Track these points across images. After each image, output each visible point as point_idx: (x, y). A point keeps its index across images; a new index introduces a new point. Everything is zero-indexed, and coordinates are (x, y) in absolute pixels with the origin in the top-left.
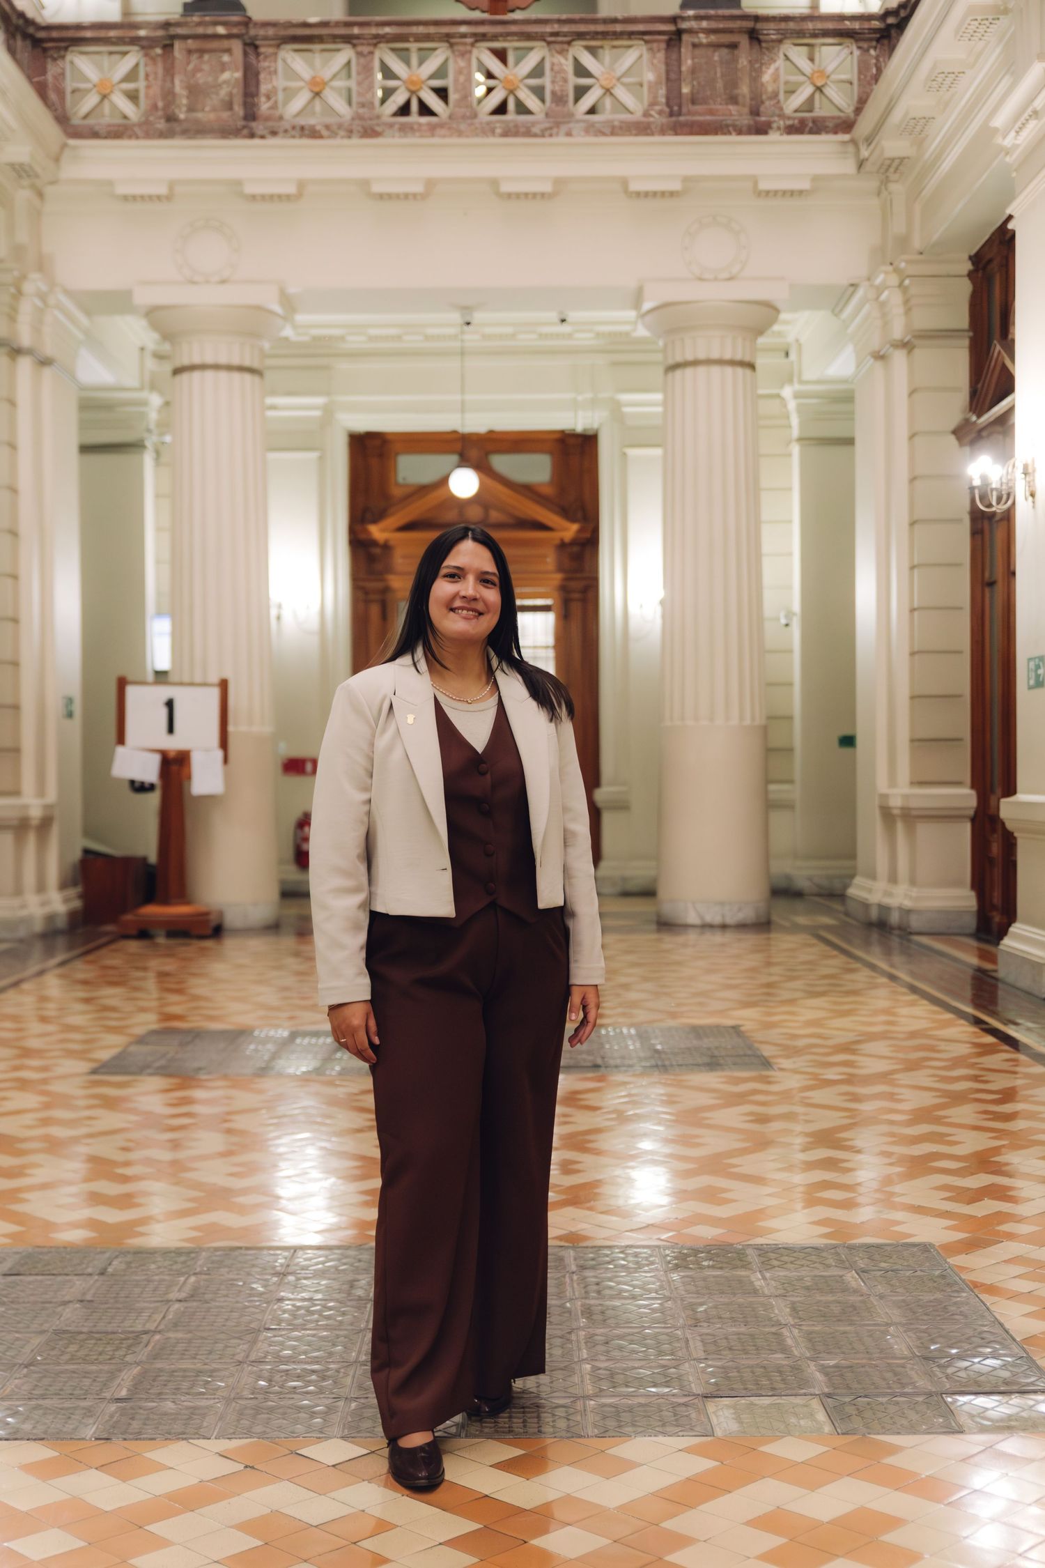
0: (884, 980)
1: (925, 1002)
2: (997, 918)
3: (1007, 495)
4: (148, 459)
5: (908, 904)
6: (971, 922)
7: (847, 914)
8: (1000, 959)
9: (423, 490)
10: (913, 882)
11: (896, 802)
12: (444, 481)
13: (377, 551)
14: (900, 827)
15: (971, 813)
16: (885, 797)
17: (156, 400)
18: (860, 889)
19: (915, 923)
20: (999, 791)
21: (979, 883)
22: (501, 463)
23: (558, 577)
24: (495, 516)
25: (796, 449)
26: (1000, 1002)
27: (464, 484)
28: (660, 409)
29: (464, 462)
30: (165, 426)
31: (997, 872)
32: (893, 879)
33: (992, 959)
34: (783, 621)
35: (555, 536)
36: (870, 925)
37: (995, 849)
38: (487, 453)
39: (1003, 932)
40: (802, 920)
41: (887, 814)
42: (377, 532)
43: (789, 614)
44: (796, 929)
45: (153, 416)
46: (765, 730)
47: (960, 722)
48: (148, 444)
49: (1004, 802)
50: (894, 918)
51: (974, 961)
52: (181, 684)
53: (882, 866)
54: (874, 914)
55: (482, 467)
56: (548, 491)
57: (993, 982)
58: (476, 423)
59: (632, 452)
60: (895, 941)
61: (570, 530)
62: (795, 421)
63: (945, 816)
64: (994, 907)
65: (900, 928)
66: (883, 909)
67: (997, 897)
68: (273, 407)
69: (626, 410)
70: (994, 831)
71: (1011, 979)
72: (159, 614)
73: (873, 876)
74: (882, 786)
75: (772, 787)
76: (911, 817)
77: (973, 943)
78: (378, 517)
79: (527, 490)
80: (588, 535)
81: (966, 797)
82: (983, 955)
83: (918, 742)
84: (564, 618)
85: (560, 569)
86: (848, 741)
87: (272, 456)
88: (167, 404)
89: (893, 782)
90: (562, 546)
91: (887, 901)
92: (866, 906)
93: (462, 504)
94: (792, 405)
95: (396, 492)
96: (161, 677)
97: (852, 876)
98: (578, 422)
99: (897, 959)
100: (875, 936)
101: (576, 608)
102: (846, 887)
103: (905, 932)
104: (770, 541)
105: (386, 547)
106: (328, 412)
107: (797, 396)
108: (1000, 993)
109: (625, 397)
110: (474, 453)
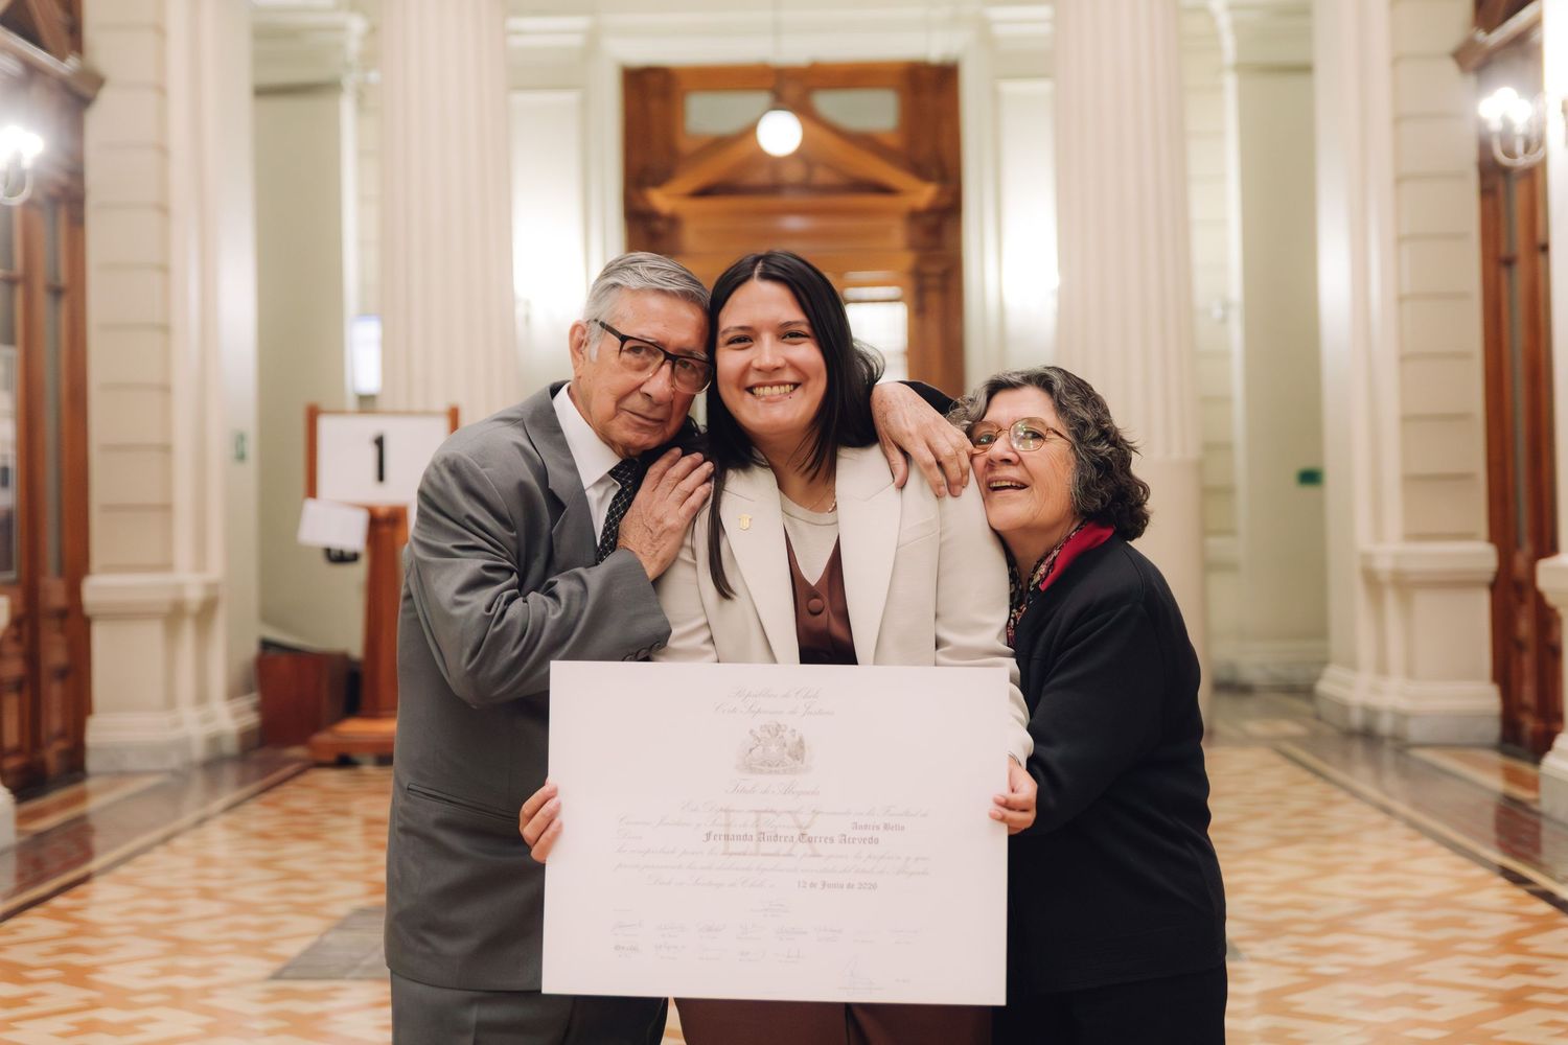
0: (1380, 817)
1: (1443, 850)
2: (1529, 724)
3: (1534, 142)
4: (347, 106)
5: (1404, 704)
6: (1493, 729)
7: (1318, 717)
8: (1544, 785)
9: (720, 143)
10: (1410, 673)
11: (1384, 565)
12: (750, 130)
13: (659, 226)
14: (1391, 599)
15: (1489, 577)
16: (1367, 557)
17: (357, 25)
18: (1332, 684)
19: (1415, 731)
20: (1527, 548)
21: (1503, 674)
22: (829, 104)
23: (907, 260)
24: (822, 176)
25: (1230, 82)
26: (1546, 847)
27: (780, 134)
28: (1045, 29)
29: (780, 102)
30: (370, 59)
31: (1528, 661)
32: (1382, 669)
33: (1533, 784)
34: (1217, 312)
35: (904, 203)
36: (1350, 734)
37: (1525, 627)
38: (809, 90)
39: (1542, 744)
40: (1256, 727)
41: (1372, 581)
42: (661, 200)
43: (1226, 306)
44: (1248, 741)
45: (354, 46)
46: (1200, 467)
47: (1471, 452)
48: (350, 81)
49: (1544, 566)
50: (1385, 725)
51: (1495, 783)
52: (395, 413)
53: (1365, 651)
54: (1357, 719)
55: (803, 110)
56: (894, 142)
57: (1531, 817)
58: (795, 51)
59: (1009, 88)
60: (1388, 757)
61: (924, 194)
62: (1229, 43)
63: (1453, 583)
64: (1523, 708)
65: (1395, 737)
66: (1372, 713)
67: (1528, 693)
68: (518, 33)
69: (1001, 30)
70: (1522, 601)
71: (1561, 814)
72: (364, 314)
73: (1352, 664)
74: (1363, 541)
75: (1213, 542)
76: (1406, 585)
77: (1496, 758)
78: (661, 178)
79: (866, 142)
80: (947, 200)
81: (1481, 556)
82: (1512, 776)
83: (1414, 481)
84: (919, 311)
85: (912, 246)
86: (1310, 477)
87: (520, 99)
88: (373, 31)
89: (1378, 534)
90: (914, 216)
91: (1375, 701)
92: (1344, 708)
93: (776, 163)
94: (1224, 21)
95: (685, 145)
96: (367, 403)
97: (1324, 663)
98: (931, 48)
99: (1392, 781)
100: (1358, 748)
101: (933, 299)
102: (1317, 678)
103: (1402, 745)
104: (1200, 206)
105: (673, 221)
106: (593, 38)
107: (1231, 8)
108: (1546, 834)
109: (997, 13)
110: (792, 92)
